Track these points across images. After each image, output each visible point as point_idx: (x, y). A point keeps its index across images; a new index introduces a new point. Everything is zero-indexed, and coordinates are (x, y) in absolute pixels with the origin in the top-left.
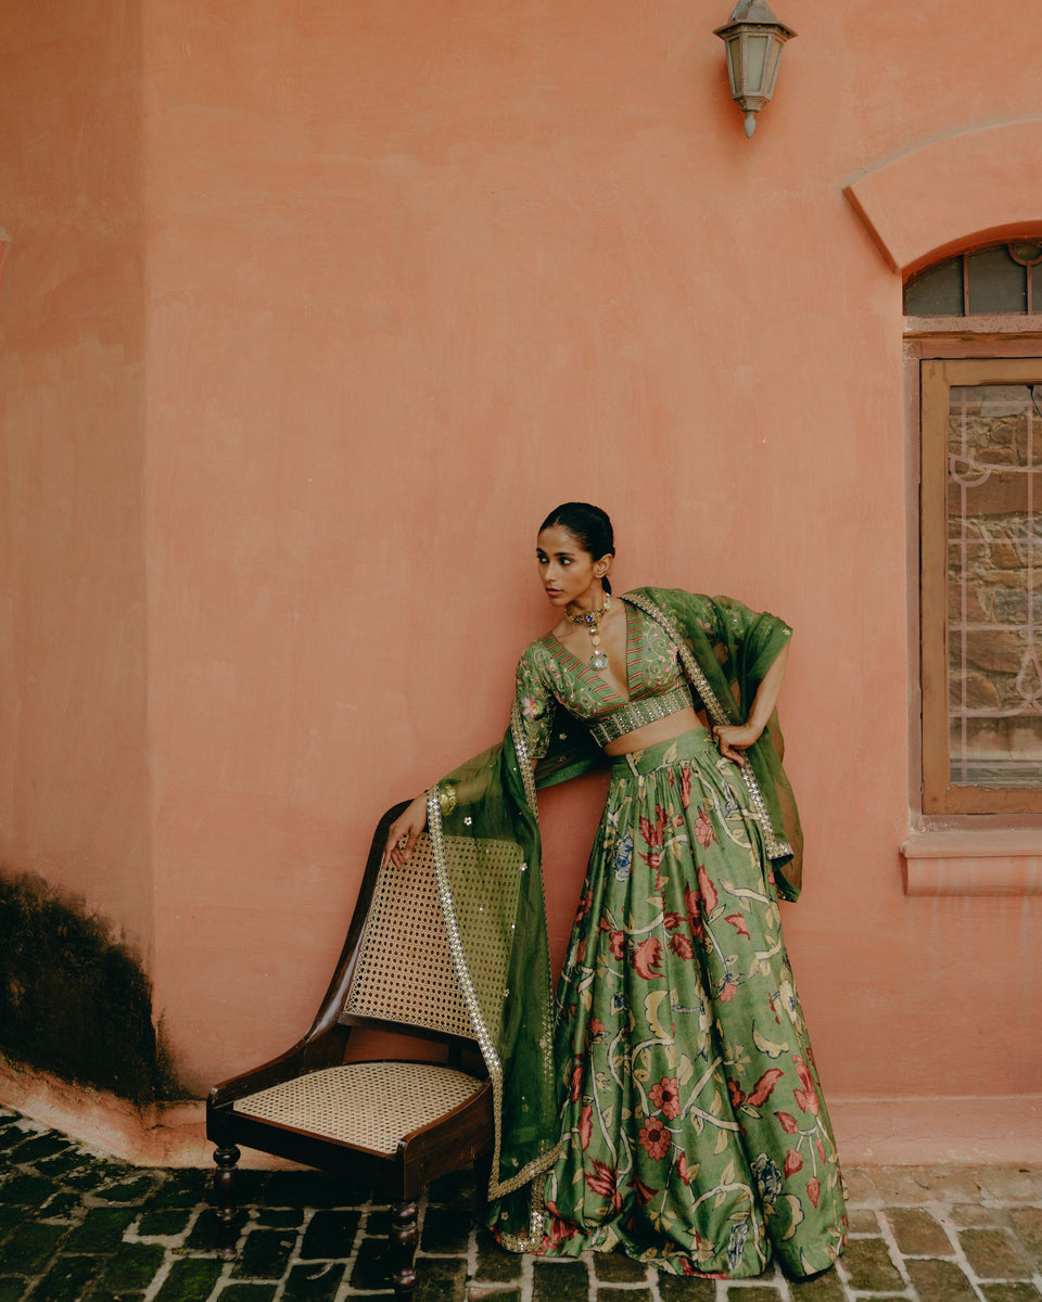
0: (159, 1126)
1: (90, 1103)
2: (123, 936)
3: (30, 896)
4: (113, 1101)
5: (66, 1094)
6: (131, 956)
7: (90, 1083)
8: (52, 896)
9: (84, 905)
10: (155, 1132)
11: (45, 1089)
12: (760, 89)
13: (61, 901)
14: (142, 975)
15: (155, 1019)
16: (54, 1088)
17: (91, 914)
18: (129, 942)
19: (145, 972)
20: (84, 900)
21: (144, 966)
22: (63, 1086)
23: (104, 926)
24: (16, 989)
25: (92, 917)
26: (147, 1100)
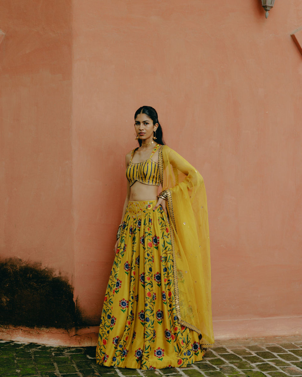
0: (76, 335)
1: (43, 333)
2: (60, 273)
3: (13, 266)
4: (54, 330)
5: (31, 332)
6: (64, 280)
7: (43, 326)
8: (24, 264)
9: (41, 265)
10: (75, 337)
11: (21, 332)
12: (271, 4)
13: (29, 265)
14: (69, 286)
15: (74, 299)
16: (25, 331)
17: (44, 268)
18: (63, 275)
19: (70, 284)
20: (41, 264)
21: (70, 283)
22: (30, 330)
23: (51, 271)
24: (5, 300)
25: (44, 269)
26: (71, 327)
